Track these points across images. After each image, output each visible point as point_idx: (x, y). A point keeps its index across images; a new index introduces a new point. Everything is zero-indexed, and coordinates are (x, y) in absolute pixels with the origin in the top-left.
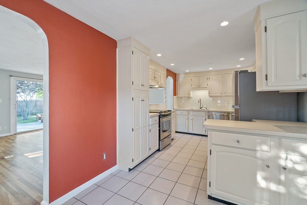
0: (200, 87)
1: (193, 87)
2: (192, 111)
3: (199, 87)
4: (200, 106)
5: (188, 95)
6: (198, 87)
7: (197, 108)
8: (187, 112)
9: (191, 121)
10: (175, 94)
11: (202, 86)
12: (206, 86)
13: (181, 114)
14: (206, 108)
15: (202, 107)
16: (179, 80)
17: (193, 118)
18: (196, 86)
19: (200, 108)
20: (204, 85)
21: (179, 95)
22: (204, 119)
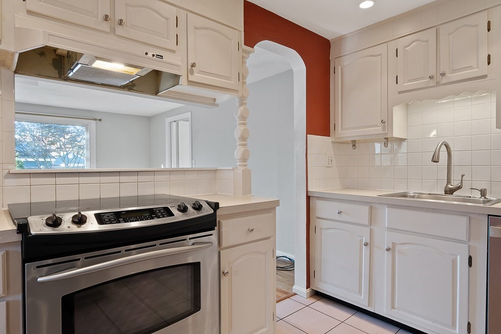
0: (444, 81)
1: (408, 85)
2: (391, 206)
3: (438, 84)
4: (449, 182)
5: (379, 130)
6: (432, 83)
8: (367, 209)
9: (383, 260)
11: (454, 71)
12: (484, 69)
13: (338, 217)
14: (483, 193)
15: (459, 188)
16: (340, 67)
17: (394, 244)
18: (423, 78)
19: (446, 192)
20: (470, 67)
21: (340, 131)
22: (458, 257)
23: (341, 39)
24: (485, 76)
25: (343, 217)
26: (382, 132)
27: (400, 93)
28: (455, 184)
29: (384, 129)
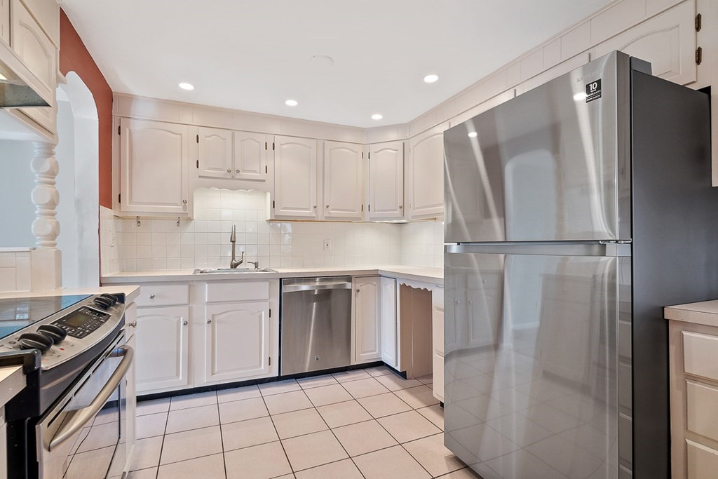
0: (238, 176)
2: (210, 281)
3: (233, 178)
4: (233, 258)
5: (178, 209)
6: (229, 176)
7: (217, 265)
8: (186, 287)
9: (203, 333)
10: (106, 199)
11: (245, 171)
12: (262, 176)
13: (150, 302)
14: (256, 265)
15: (241, 262)
16: (128, 130)
17: (213, 315)
18: (221, 170)
19: (232, 267)
20: (255, 171)
21: (128, 205)
22: (263, 312)
23: (129, 98)
24: (264, 181)
25: (156, 302)
26: (183, 212)
27: (200, 177)
28: (237, 260)
29: (185, 208)
